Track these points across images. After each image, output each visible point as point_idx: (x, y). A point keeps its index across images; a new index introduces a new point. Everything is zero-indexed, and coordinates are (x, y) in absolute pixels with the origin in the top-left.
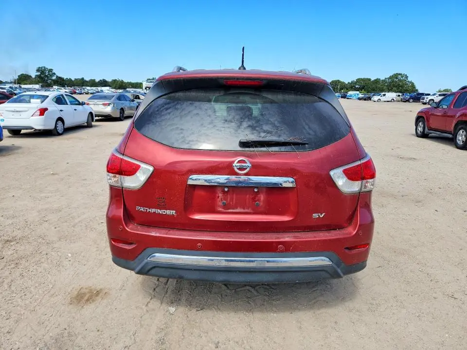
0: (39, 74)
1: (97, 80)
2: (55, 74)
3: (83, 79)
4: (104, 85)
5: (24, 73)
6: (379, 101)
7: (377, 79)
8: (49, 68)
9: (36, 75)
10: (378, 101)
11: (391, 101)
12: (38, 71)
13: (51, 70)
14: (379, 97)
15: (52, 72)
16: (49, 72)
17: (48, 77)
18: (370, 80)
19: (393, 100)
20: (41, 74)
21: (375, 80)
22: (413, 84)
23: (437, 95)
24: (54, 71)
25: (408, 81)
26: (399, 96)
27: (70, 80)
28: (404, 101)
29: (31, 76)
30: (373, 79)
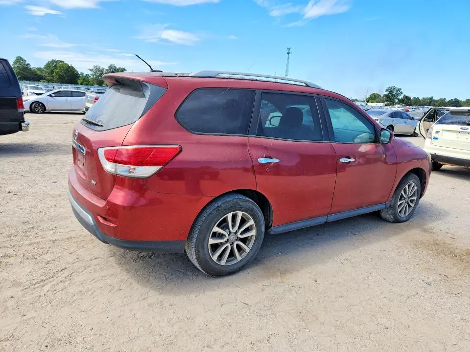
0: (387, 93)
1: (448, 100)
2: (402, 93)
3: (432, 98)
4: (454, 104)
5: (375, 93)
8: (398, 87)
9: (384, 95)
12: (387, 90)
13: (399, 90)
15: (399, 91)
16: (397, 91)
17: (394, 96)
20: (390, 93)
24: (402, 91)
27: (418, 99)
29: (380, 96)
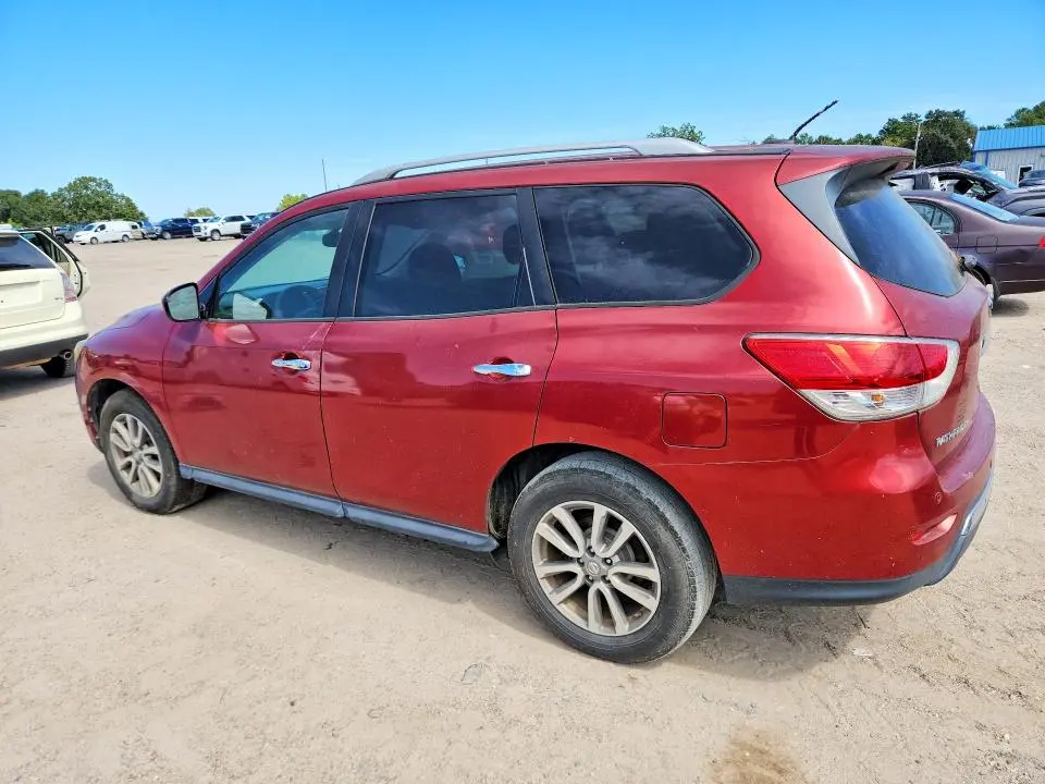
6: (94, 241)
7: (37, 192)
10: (91, 243)
11: (123, 241)
14: (91, 234)
18: (17, 194)
19: (125, 239)
21: (32, 194)
22: (128, 200)
23: (221, 221)
25: (116, 195)
26: (134, 227)
28: (153, 239)
30: (24, 192)
